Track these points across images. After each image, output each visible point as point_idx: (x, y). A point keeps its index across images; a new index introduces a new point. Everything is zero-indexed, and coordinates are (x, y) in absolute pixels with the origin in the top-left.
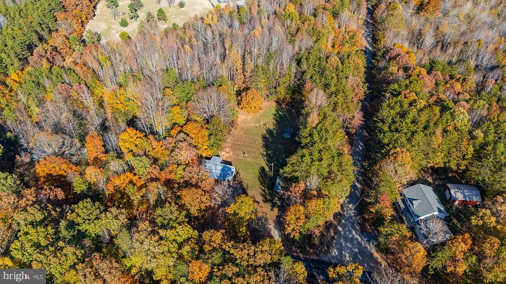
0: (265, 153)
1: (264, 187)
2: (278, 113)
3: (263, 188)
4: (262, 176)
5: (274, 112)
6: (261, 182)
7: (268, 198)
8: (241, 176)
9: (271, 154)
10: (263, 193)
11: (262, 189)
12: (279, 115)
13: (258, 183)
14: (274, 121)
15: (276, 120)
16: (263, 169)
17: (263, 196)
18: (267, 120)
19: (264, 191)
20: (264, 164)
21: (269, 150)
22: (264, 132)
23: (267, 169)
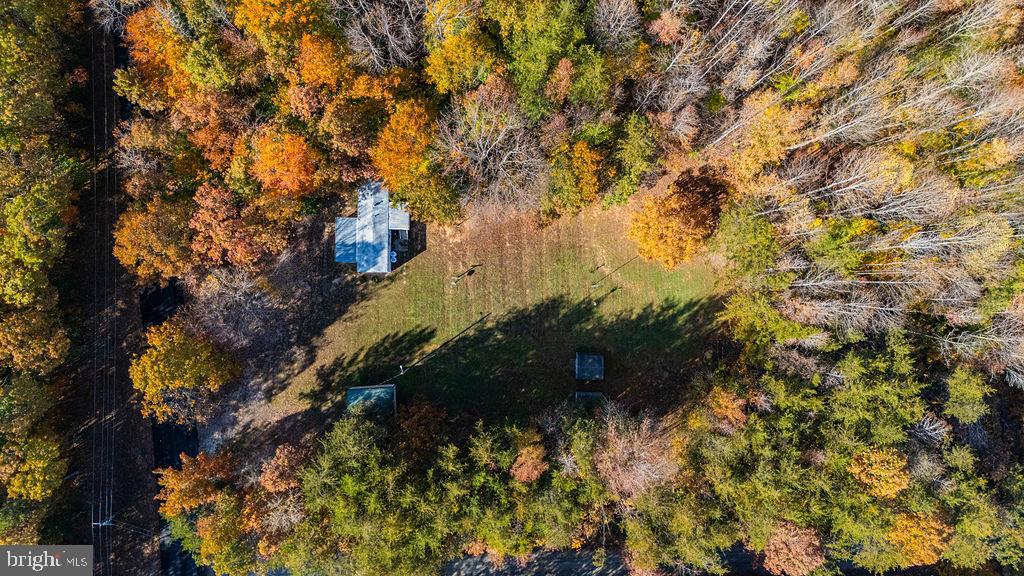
0: (489, 325)
1: (367, 356)
2: (681, 312)
3: (361, 356)
4: (401, 340)
5: (683, 297)
6: (381, 345)
7: (336, 378)
8: (384, 292)
9: (491, 341)
10: (347, 361)
11: (357, 355)
12: (674, 317)
13: (375, 339)
14: (638, 310)
15: (640, 317)
16: (426, 336)
17: (338, 363)
18: (637, 290)
19: (351, 363)
20: (448, 333)
21: (504, 332)
22: (577, 297)
23: (431, 347)
